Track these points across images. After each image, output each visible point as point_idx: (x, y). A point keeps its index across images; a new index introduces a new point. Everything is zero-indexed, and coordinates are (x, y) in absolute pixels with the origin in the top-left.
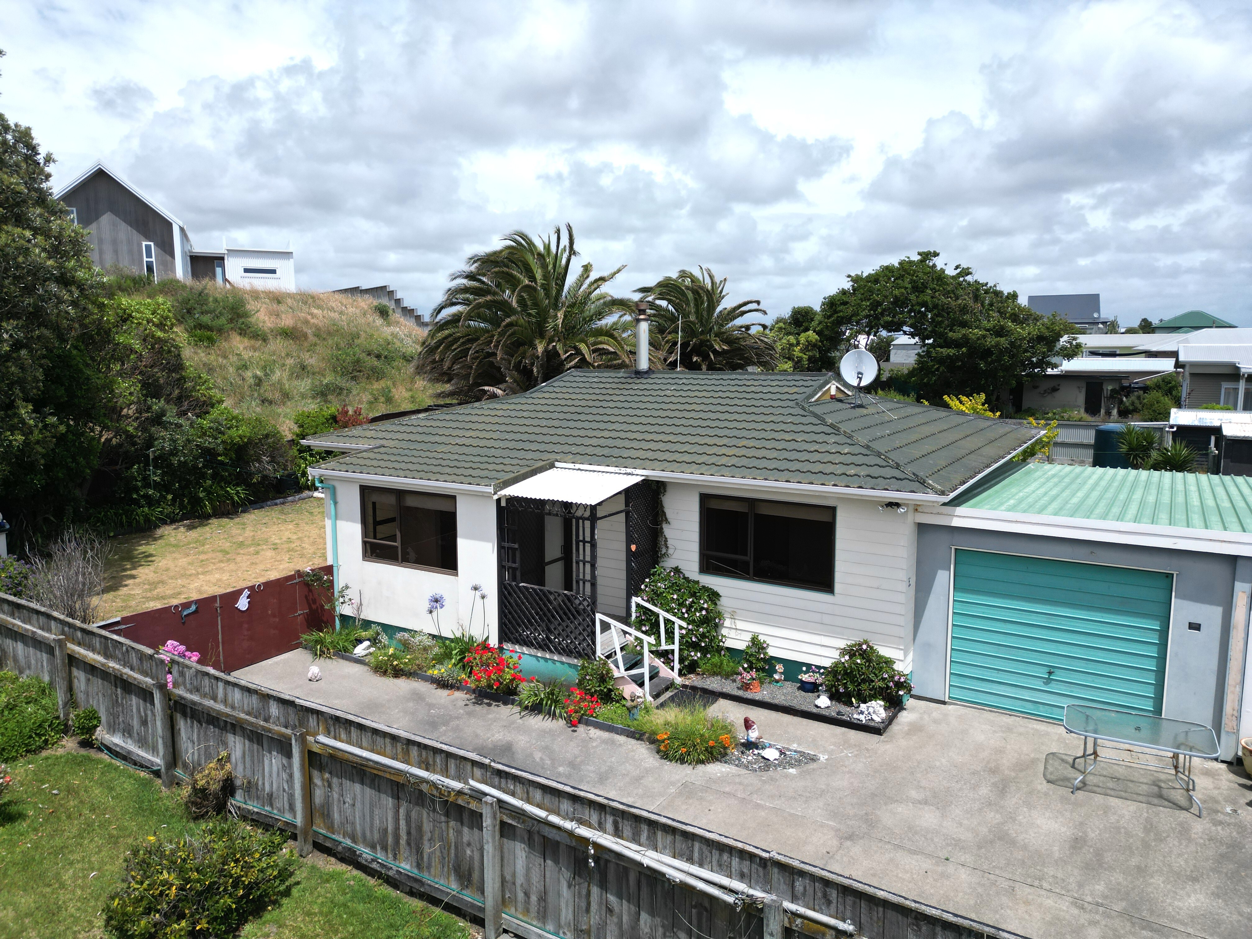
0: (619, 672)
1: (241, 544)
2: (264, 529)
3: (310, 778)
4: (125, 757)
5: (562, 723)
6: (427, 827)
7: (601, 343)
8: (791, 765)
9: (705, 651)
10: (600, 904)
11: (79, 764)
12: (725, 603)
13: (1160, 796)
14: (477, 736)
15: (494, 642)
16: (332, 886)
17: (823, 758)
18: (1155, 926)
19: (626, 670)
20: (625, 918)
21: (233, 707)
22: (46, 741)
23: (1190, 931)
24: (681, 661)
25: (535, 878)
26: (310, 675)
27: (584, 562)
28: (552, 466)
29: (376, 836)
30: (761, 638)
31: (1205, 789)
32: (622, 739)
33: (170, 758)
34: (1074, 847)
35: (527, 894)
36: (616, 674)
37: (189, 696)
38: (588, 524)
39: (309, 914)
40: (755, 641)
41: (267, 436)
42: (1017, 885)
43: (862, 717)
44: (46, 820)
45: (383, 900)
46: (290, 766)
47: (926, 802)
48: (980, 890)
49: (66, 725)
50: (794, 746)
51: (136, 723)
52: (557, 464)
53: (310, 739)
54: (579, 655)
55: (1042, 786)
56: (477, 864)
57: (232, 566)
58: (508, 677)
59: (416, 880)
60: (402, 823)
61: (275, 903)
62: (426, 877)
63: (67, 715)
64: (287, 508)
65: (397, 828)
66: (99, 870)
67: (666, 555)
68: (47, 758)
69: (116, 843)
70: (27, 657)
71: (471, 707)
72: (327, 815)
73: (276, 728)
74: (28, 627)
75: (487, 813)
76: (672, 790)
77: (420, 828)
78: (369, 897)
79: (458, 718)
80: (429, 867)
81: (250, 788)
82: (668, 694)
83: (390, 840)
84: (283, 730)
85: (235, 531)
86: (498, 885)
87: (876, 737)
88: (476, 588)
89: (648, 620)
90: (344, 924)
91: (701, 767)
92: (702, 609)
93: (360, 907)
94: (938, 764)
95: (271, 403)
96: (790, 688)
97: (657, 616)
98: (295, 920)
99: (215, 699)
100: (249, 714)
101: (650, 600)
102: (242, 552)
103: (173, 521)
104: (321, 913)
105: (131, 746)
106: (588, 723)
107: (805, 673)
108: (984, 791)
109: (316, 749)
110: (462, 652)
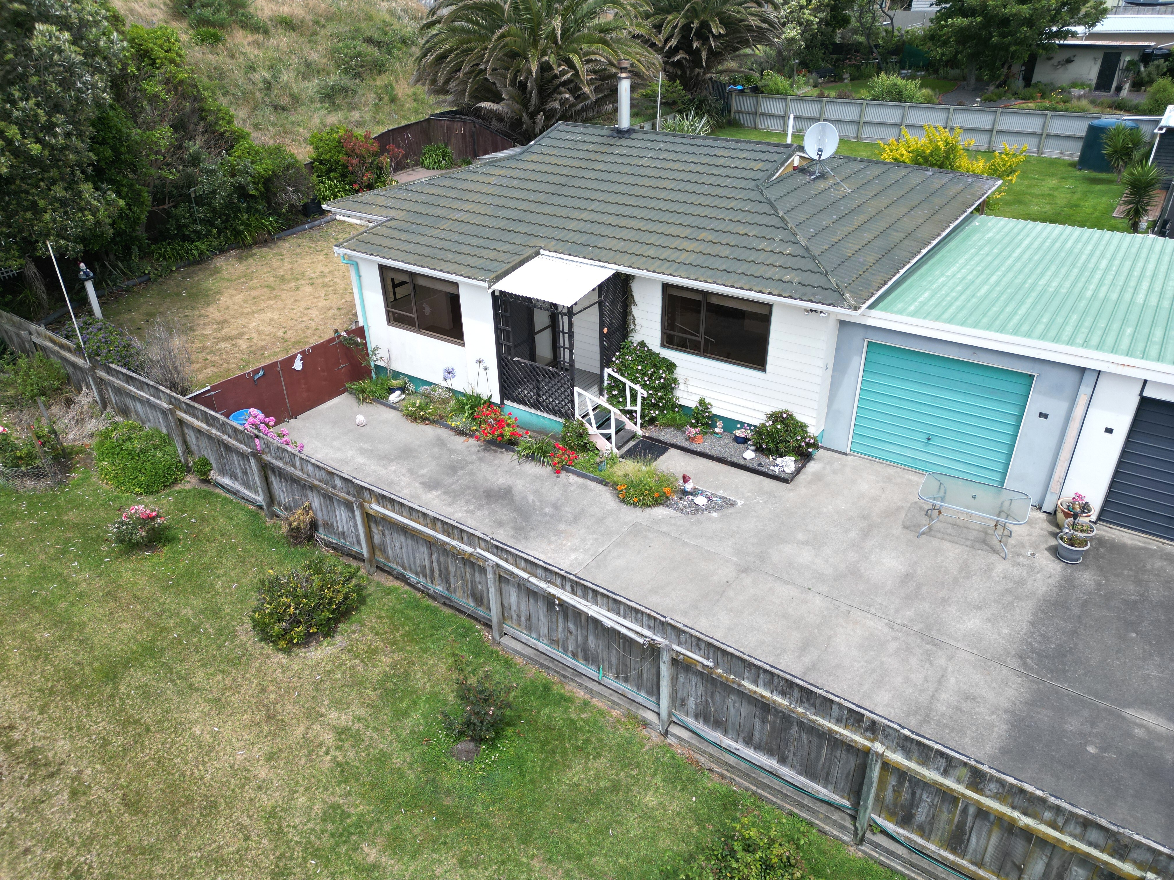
0: (592, 429)
1: (283, 279)
2: (300, 261)
3: (370, 528)
4: (236, 493)
5: (549, 469)
6: (452, 569)
7: (594, 53)
8: (715, 510)
9: (661, 409)
10: (564, 628)
11: (204, 497)
12: (679, 373)
13: (984, 542)
14: (486, 480)
15: (496, 399)
16: (392, 597)
17: (740, 503)
18: (936, 642)
19: (598, 428)
20: (579, 638)
21: (308, 475)
22: (176, 479)
23: (959, 645)
24: (643, 417)
25: (523, 607)
26: (357, 422)
27: (564, 348)
28: (537, 254)
29: (418, 569)
30: (707, 401)
31: (1020, 535)
32: (592, 484)
33: (268, 500)
34: (902, 582)
35: (519, 616)
36: (590, 432)
37: (274, 462)
38: (566, 318)
39: (379, 617)
40: (702, 402)
41: (288, 168)
42: (853, 609)
43: (776, 469)
44: (193, 543)
45: (427, 608)
46: (354, 518)
47: (806, 543)
48: (826, 613)
49: (187, 467)
50: (721, 493)
51: (239, 472)
52: (542, 251)
53: (366, 505)
54: (561, 415)
55: (897, 530)
56: (485, 595)
57: (280, 304)
58: (508, 434)
59: (447, 598)
60: (435, 564)
61: (356, 609)
62: (453, 596)
63: (186, 459)
64: (315, 233)
65: (432, 567)
66: (238, 582)
67: (634, 330)
68: (180, 492)
69: (244, 562)
70: (146, 413)
71: (482, 454)
72: (384, 551)
73: (341, 495)
74: (142, 393)
75: (489, 570)
76: (625, 529)
77: (447, 569)
78: (417, 606)
79: (472, 463)
80: (455, 591)
81: (328, 526)
82: (631, 444)
83: (428, 572)
84: (347, 496)
85: (276, 263)
86: (499, 609)
87: (784, 485)
88: (480, 362)
89: (617, 386)
90: (403, 625)
91: (648, 510)
92: (661, 378)
93: (412, 613)
94: (825, 510)
95: (284, 109)
96: (727, 440)
97: (624, 384)
98: (371, 622)
99: (294, 466)
100: (320, 481)
101: (620, 371)
102: (285, 287)
103: (222, 251)
104: (387, 617)
105: (237, 486)
106: (568, 471)
107: (739, 429)
108: (853, 534)
109: (371, 512)
110: (472, 407)
